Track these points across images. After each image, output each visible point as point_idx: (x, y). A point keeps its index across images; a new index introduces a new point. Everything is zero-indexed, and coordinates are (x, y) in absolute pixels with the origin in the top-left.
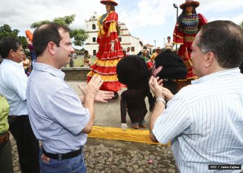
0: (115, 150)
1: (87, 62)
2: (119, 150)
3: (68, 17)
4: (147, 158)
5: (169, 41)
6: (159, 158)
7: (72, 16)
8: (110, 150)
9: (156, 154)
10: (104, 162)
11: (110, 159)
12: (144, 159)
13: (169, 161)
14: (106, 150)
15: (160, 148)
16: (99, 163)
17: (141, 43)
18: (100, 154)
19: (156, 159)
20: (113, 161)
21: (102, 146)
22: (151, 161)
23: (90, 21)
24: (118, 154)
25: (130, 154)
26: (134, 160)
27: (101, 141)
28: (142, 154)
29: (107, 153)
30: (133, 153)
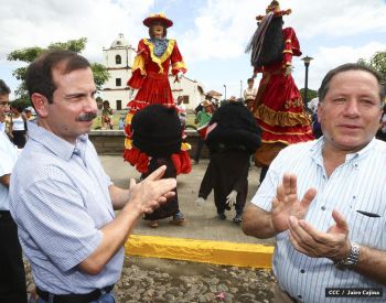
0: (159, 275)
1: (108, 121)
2: (166, 275)
3: (73, 42)
4: (213, 290)
5: (251, 87)
6: (235, 290)
7: (81, 41)
8: (149, 275)
9: (229, 282)
10: (139, 297)
11: (150, 292)
12: (209, 291)
13: (253, 296)
14: (143, 276)
15: (237, 273)
16: (131, 298)
17: (200, 89)
18: (132, 282)
19: (229, 291)
20: (155, 294)
21: (135, 269)
22: (221, 296)
23: (112, 48)
24: (164, 283)
25: (183, 283)
26: (192, 293)
27: (134, 261)
28: (205, 283)
29: (145, 280)
30: (191, 281)
